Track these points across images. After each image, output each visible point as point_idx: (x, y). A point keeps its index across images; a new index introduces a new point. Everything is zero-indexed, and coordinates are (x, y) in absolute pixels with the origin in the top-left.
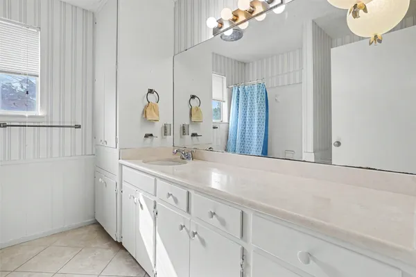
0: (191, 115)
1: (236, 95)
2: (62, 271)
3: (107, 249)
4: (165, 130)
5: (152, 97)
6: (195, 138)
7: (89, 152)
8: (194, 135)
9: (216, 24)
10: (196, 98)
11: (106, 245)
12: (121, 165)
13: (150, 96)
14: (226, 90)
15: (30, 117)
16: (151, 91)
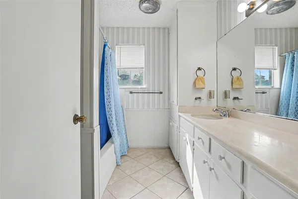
0: (232, 83)
1: (290, 61)
2: (150, 167)
3: (172, 164)
4: (210, 95)
5: (200, 73)
6: (236, 101)
7: (167, 107)
8: (235, 98)
9: (247, 7)
10: (237, 70)
11: (172, 161)
12: (180, 116)
13: (199, 72)
14: (277, 58)
15: (141, 88)
16: (199, 69)
